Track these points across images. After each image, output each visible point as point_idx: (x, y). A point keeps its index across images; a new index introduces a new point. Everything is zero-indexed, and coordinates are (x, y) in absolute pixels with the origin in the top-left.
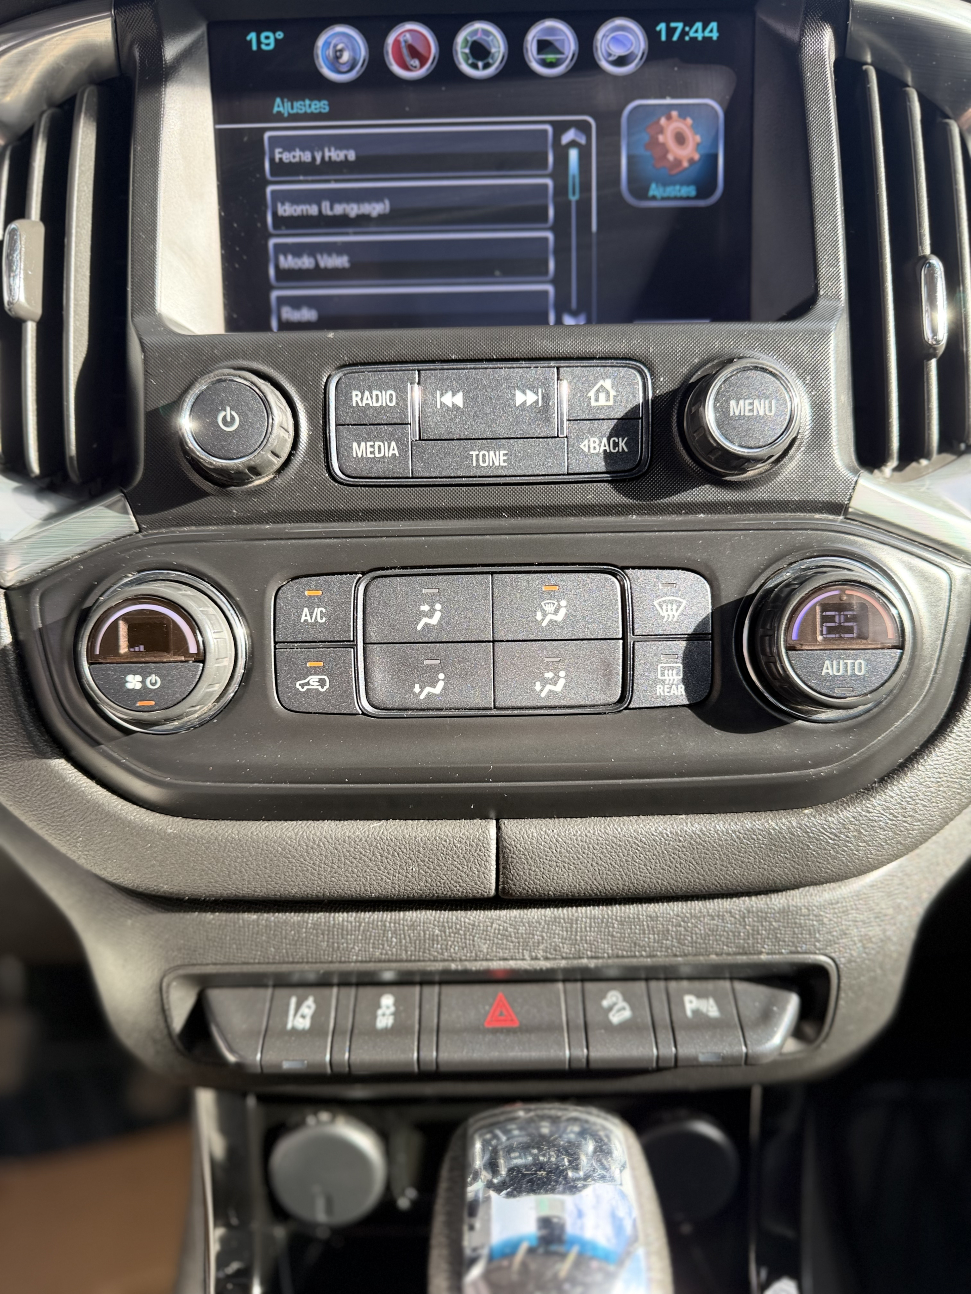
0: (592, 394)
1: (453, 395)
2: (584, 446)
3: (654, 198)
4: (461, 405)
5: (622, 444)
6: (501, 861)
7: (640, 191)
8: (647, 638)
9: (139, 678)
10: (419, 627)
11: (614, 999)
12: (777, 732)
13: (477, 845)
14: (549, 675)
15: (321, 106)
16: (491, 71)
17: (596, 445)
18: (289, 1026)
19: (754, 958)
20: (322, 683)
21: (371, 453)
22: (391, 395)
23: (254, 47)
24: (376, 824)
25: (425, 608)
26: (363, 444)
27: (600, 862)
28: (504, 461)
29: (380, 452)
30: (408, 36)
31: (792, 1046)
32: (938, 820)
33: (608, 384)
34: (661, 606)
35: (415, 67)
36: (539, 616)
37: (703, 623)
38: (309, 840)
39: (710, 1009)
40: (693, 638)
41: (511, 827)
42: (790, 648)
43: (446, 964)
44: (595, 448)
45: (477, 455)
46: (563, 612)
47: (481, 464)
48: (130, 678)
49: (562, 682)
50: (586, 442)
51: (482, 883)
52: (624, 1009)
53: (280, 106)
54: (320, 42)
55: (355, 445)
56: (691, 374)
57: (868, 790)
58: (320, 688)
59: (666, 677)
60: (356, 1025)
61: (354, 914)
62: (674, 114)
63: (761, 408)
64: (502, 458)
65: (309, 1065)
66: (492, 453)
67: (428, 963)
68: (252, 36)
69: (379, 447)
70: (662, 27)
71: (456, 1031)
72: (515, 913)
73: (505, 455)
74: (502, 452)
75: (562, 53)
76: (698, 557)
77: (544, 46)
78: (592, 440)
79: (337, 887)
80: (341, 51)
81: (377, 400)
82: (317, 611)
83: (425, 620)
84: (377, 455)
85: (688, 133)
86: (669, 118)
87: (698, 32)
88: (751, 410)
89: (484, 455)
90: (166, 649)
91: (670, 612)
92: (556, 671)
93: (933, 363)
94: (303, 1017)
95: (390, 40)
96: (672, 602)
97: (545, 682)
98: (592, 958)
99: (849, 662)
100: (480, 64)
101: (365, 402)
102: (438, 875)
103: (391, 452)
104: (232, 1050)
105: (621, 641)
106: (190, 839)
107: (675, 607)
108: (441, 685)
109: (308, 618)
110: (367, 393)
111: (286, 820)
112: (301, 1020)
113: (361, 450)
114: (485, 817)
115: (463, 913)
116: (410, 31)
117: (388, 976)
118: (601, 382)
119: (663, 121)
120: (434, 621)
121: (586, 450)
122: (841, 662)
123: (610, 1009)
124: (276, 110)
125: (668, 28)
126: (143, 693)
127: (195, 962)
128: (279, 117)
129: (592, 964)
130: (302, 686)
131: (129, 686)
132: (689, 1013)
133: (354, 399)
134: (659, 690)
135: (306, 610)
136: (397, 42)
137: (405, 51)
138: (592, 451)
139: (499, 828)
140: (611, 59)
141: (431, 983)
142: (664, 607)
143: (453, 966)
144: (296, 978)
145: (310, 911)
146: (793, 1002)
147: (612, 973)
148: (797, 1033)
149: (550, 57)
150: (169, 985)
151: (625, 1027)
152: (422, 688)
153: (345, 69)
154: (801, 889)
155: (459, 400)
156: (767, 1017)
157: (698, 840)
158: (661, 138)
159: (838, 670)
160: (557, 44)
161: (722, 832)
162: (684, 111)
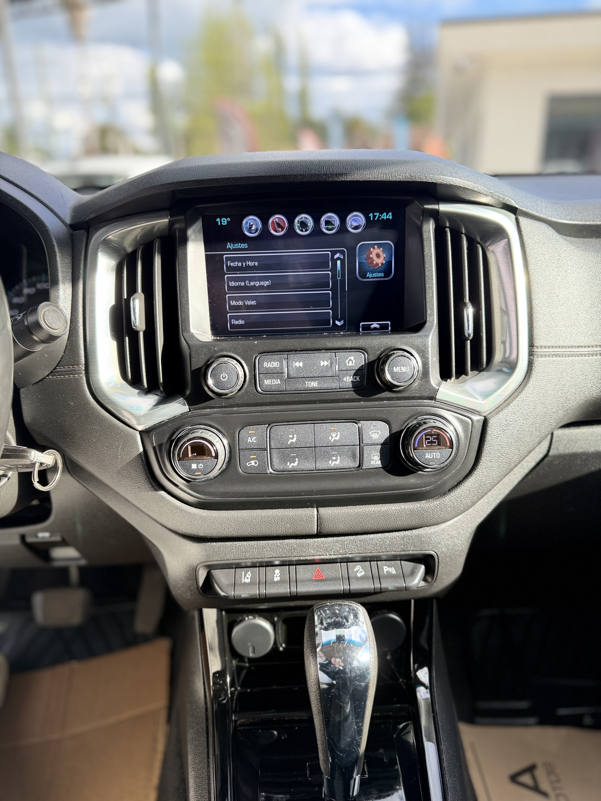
0: (347, 362)
1: (299, 363)
2: (345, 379)
3: (368, 278)
4: (302, 366)
5: (358, 378)
6: (319, 522)
7: (364, 276)
8: (368, 445)
9: (196, 465)
10: (289, 443)
11: (359, 568)
12: (412, 475)
13: (310, 517)
14: (334, 458)
15: (245, 246)
16: (308, 232)
17: (349, 379)
18: (243, 582)
19: (407, 553)
20: (256, 463)
21: (271, 383)
22: (278, 363)
23: (219, 224)
24: (275, 510)
25: (291, 436)
26: (268, 380)
27: (353, 521)
28: (317, 385)
29: (274, 383)
30: (277, 220)
31: (423, 584)
32: (470, 504)
33: (352, 358)
34: (372, 434)
35: (280, 231)
36: (330, 438)
37: (386, 439)
38: (252, 517)
39: (393, 571)
40: (383, 444)
41: (322, 510)
42: (415, 449)
43: (299, 557)
44: (348, 380)
45: (308, 383)
46: (338, 436)
47: (309, 386)
48: (193, 465)
49: (338, 460)
50: (345, 378)
51: (312, 530)
52: (362, 571)
53: (229, 246)
54: (244, 222)
55: (265, 381)
56: (381, 354)
57: (445, 494)
58: (255, 465)
59: (374, 458)
60: (266, 580)
61: (266, 541)
62: (376, 247)
63: (404, 369)
64: (317, 384)
65: (251, 595)
66: (313, 382)
67: (293, 558)
68: (218, 220)
69: (274, 381)
70: (371, 215)
71: (303, 581)
72: (323, 539)
73: (317, 383)
74: (316, 382)
75: (335, 225)
76: (384, 416)
77: (328, 223)
78: (347, 377)
79: (262, 533)
80: (252, 225)
81: (273, 365)
82: (253, 438)
83: (291, 440)
84: (273, 384)
85: (381, 254)
86: (374, 248)
87: (384, 216)
88: (401, 370)
89: (310, 383)
90: (204, 455)
91: (375, 436)
92: (336, 456)
93: (469, 342)
94: (247, 578)
95: (270, 221)
96: (376, 432)
97: (333, 461)
98: (350, 554)
99: (434, 454)
100: (304, 230)
101: (268, 366)
102: (297, 527)
103: (278, 383)
104: (222, 591)
105: (359, 446)
106: (211, 518)
107: (377, 434)
108: (297, 462)
109: (250, 441)
110: (269, 363)
111: (243, 510)
112: (247, 579)
113: (267, 382)
114: (313, 507)
115: (305, 540)
116: (278, 218)
117: (277, 563)
118: (350, 358)
119: (372, 249)
120: (294, 440)
121: (345, 380)
122: (432, 454)
123: (357, 571)
124: (228, 247)
125: (373, 215)
126: (198, 470)
127: (209, 560)
128: (229, 250)
129: (350, 556)
130: (249, 464)
131: (193, 468)
132: (385, 573)
133: (265, 365)
134: (372, 462)
135: (249, 438)
136: (273, 222)
137: (276, 225)
138: (347, 381)
139: (318, 511)
140: (352, 227)
141: (293, 565)
142: (373, 434)
143: (302, 558)
144: (243, 565)
145: (250, 541)
146: (422, 568)
147: (358, 559)
148: (425, 580)
149: (330, 227)
150: (199, 569)
151: (362, 578)
152: (290, 464)
153: (253, 232)
154: (423, 528)
155: (301, 364)
156: (413, 573)
157: (386, 513)
158: (371, 256)
159: (431, 456)
160: (332, 222)
161: (394, 510)
162: (379, 246)
